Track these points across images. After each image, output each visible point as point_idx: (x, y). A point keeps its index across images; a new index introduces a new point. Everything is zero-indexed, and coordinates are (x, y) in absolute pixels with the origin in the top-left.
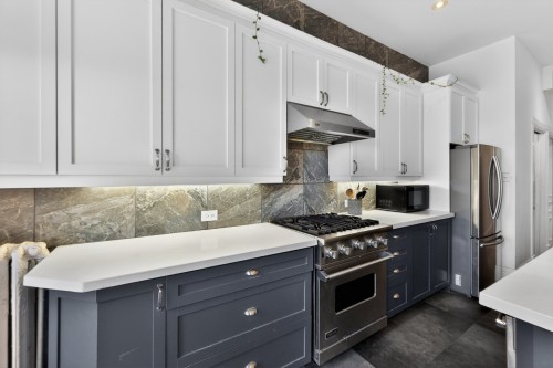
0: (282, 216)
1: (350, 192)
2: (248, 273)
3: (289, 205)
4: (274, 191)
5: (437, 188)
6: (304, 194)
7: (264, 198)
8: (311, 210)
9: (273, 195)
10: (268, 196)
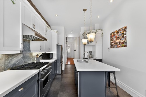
0: (15, 66)
1: (37, 55)
2: (19, 90)
3: (17, 62)
4: (11, 56)
5: (54, 53)
6: (23, 57)
7: (6, 60)
8: (25, 62)
9: (10, 58)
10: (8, 59)
